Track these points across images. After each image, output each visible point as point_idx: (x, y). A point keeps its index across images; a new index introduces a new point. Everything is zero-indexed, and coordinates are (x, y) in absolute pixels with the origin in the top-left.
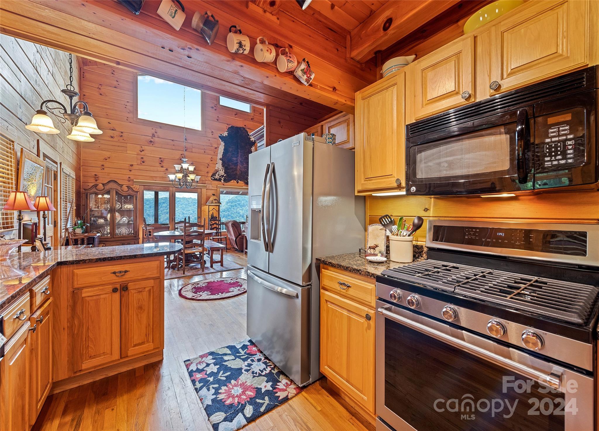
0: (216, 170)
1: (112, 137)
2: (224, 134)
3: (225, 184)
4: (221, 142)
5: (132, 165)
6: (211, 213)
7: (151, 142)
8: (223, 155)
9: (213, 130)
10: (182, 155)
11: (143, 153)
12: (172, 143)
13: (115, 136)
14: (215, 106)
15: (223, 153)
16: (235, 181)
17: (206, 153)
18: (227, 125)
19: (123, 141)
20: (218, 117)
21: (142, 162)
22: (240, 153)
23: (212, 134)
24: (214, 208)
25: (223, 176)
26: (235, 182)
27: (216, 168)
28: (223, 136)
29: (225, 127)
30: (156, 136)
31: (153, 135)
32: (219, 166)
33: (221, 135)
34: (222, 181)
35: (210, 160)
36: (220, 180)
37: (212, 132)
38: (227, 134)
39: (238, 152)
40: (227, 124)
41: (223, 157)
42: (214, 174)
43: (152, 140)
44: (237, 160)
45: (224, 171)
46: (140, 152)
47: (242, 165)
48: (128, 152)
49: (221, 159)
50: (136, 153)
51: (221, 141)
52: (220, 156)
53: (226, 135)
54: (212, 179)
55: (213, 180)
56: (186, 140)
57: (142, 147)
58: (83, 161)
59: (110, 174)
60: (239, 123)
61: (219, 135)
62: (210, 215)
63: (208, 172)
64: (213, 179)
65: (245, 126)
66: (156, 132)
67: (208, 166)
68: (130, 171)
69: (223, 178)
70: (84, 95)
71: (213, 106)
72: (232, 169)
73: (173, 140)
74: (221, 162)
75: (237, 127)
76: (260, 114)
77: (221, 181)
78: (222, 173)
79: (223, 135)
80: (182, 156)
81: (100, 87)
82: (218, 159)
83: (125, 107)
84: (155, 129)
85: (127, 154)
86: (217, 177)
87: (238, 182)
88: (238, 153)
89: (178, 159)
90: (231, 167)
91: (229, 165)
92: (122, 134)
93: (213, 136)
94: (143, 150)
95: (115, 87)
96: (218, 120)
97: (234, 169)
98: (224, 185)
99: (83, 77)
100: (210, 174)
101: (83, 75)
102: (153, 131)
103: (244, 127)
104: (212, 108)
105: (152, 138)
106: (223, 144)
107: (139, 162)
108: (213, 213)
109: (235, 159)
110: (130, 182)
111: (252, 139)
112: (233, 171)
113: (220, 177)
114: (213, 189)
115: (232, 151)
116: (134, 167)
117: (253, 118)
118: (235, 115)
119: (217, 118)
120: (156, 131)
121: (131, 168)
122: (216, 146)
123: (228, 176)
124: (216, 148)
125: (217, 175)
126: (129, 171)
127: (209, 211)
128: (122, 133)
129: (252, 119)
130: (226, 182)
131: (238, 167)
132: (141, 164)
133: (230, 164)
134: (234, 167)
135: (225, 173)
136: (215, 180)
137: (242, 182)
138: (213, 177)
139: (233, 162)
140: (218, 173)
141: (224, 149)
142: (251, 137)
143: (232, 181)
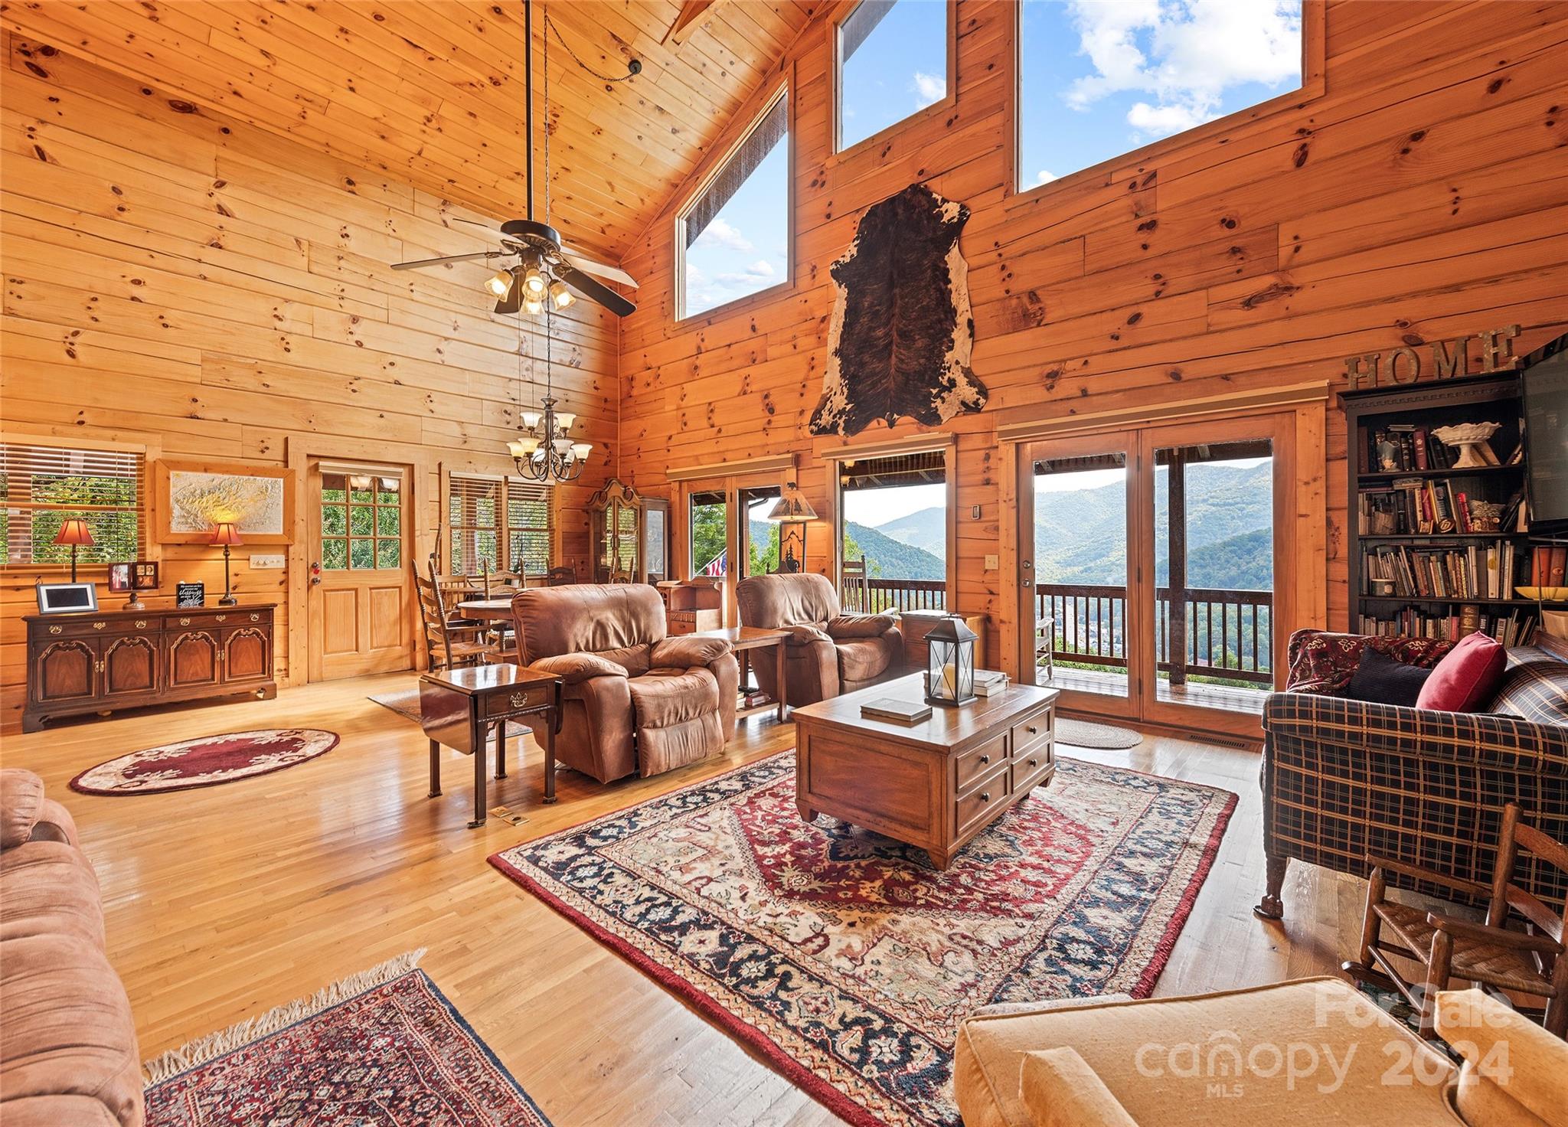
0: (823, 396)
1: (648, 385)
2: (847, 253)
3: (851, 439)
4: (838, 288)
5: (670, 438)
6: (786, 547)
7: (696, 368)
8: (842, 336)
9: (816, 262)
10: (746, 378)
11: (684, 402)
12: (729, 352)
13: (651, 380)
14: (822, 173)
15: (845, 325)
16: (881, 420)
17: (796, 351)
18: (856, 217)
19: (661, 387)
20: (830, 204)
21: (683, 426)
22: (899, 303)
23: (814, 277)
25: (841, 412)
26: (883, 422)
27: (825, 391)
28: (844, 265)
29: (851, 226)
30: (703, 350)
31: (699, 351)
32: (832, 378)
33: (837, 262)
34: (842, 432)
35: (808, 368)
36: (833, 429)
37: (814, 268)
38: (854, 251)
39: (892, 298)
40: (858, 211)
41: (842, 341)
42: (817, 414)
43: (697, 362)
44: (888, 334)
45: (845, 390)
46: (681, 402)
47: (908, 348)
48: (666, 408)
49: (836, 353)
51: (836, 285)
52: (833, 341)
53: (852, 256)
54: (812, 432)
55: (816, 433)
56: (753, 328)
57: (683, 388)
61: (833, 268)
63: (802, 412)
64: (815, 428)
65: (922, 171)
66: (702, 340)
67: (802, 390)
68: (669, 451)
69: (844, 418)
72: (874, 375)
73: (729, 346)
74: (838, 361)
75: (890, 201)
77: (836, 433)
78: (840, 401)
79: (841, 260)
80: (747, 381)
82: (830, 354)
83: (663, 308)
84: (700, 332)
85: (664, 415)
86: (826, 419)
87: (892, 424)
88: (891, 305)
89: (739, 395)
90: (868, 369)
91: (863, 365)
92: (659, 372)
93: (815, 282)
94: (685, 395)
95: (651, 273)
96: (828, 216)
97: (877, 374)
98: (845, 444)
100: (808, 416)
102: (698, 339)
103: (918, 179)
105: (697, 358)
106: (842, 293)
107: (680, 426)
109: (881, 332)
111: (951, 211)
112: (874, 385)
113: (834, 416)
114: (815, 465)
115: (871, 305)
116: (674, 440)
117: (951, 117)
118: (885, 154)
119: (828, 210)
120: (703, 337)
121: (669, 443)
122: (824, 312)
123: (858, 407)
124: (824, 319)
125: (825, 413)
126: (666, 452)
128: (659, 368)
129: (948, 123)
130: (853, 433)
131: (892, 360)
132: (682, 429)
133: (866, 358)
134: (877, 366)
135: (850, 398)
136: (822, 431)
137: (908, 419)
138: (816, 425)
139: (877, 347)
140: (829, 404)
141: (846, 313)
142: (946, 206)
143: (874, 424)
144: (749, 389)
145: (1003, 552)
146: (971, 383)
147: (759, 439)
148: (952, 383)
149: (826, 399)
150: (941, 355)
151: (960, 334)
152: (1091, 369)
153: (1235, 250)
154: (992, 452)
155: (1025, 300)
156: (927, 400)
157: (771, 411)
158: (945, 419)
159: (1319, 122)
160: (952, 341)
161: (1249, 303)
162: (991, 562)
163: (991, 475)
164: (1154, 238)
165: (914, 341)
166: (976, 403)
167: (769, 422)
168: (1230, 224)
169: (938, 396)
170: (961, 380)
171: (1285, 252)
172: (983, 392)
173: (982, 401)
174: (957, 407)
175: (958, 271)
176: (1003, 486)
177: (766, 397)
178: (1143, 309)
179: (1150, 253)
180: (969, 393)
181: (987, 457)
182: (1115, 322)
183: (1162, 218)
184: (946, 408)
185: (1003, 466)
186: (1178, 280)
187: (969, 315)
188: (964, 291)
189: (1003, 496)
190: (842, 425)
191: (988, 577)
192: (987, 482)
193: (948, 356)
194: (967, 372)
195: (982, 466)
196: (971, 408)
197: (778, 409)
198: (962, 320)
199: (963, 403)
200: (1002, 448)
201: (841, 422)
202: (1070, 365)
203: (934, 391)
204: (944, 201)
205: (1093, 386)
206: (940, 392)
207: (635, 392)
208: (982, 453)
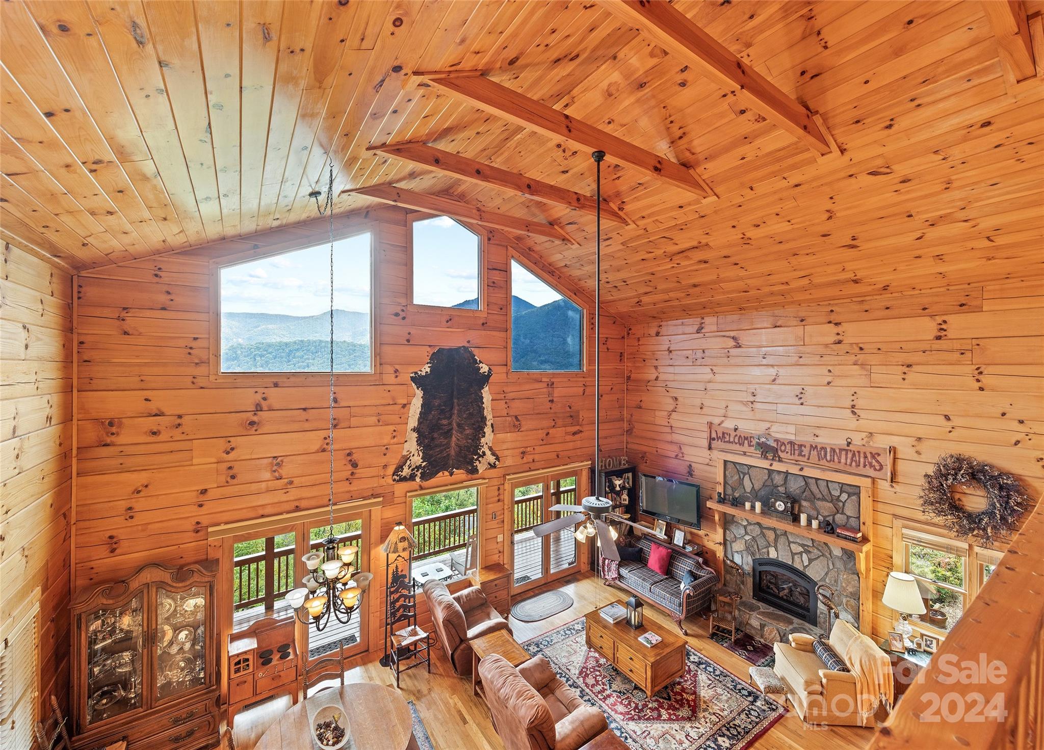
0: (404, 456)
1: (154, 433)
2: (423, 370)
3: (424, 483)
4: (416, 390)
5: (204, 492)
6: (392, 568)
7: (252, 423)
8: (419, 419)
9: (397, 367)
10: (325, 438)
11: (232, 456)
12: (304, 415)
13: (162, 428)
14: (403, 311)
15: (420, 414)
17: (381, 423)
18: (429, 349)
19: (184, 437)
20: (409, 334)
21: (229, 479)
22: (457, 408)
23: (397, 377)
24: (399, 556)
25: (418, 468)
26: (446, 473)
27: (405, 453)
28: (421, 377)
29: (425, 353)
30: (265, 408)
31: (258, 408)
32: (411, 445)
33: (416, 373)
34: (418, 479)
35: (391, 436)
36: (412, 478)
37: (396, 371)
38: (428, 370)
39: (453, 404)
40: (430, 346)
41: (420, 423)
42: (400, 468)
43: (255, 419)
44: (450, 424)
45: (421, 454)
46: (225, 455)
47: (461, 433)
48: (195, 461)
49: (414, 430)
50: (214, 460)
51: (415, 387)
52: (413, 422)
53: (427, 372)
54: (394, 480)
55: (398, 481)
56: (335, 401)
57: (229, 442)
58: (79, 509)
59: (149, 526)
60: (454, 340)
61: (412, 375)
62: (390, 572)
63: (385, 467)
64: (397, 478)
65: (469, 342)
66: (265, 399)
67: (385, 451)
68: (201, 506)
69: (420, 471)
70: (82, 343)
71: (398, 309)
72: (440, 445)
73: (304, 409)
74: (416, 435)
75: (450, 350)
76: (501, 309)
77: (414, 480)
78: (417, 460)
79: (419, 373)
80: (327, 441)
81: (124, 314)
82: (409, 430)
83: (190, 354)
84: (261, 390)
85: (192, 467)
86: (406, 472)
87: (451, 474)
88: (452, 408)
89: (317, 452)
90: (437, 442)
91: (433, 439)
92: (179, 421)
93: (399, 380)
94: (232, 449)
95: (164, 309)
96: (408, 341)
97: (444, 445)
98: (420, 487)
99: (79, 298)
100: (391, 470)
101: (79, 292)
102: (259, 397)
103: (467, 345)
104: (397, 315)
105: (255, 414)
106: (419, 393)
107: (223, 479)
108: (397, 567)
109: (445, 422)
110: (199, 534)
111: (484, 369)
112: (441, 451)
113: (413, 470)
114: (395, 502)
115: (440, 405)
116: (211, 494)
117: (485, 322)
118: (447, 322)
119: (408, 337)
120: (264, 396)
121: (202, 498)
122: (405, 402)
123: (430, 463)
124: (404, 406)
125: (406, 469)
126: (196, 506)
127: (388, 565)
128: (180, 417)
129: (483, 324)
130: (427, 481)
131: (454, 439)
132: (227, 482)
133: (436, 435)
134: (443, 441)
135: (424, 459)
136: (403, 479)
137: (462, 471)
138: (397, 475)
139: (442, 429)
140: (408, 462)
141: (422, 406)
142: (481, 365)
143: (441, 474)
144: (329, 448)
145: (505, 531)
146: (493, 454)
147: (345, 487)
148: (484, 453)
149: (406, 459)
150: (479, 439)
151: (488, 430)
152: (536, 452)
153: (571, 416)
154: (501, 487)
155: (514, 419)
156: (471, 462)
157: (355, 465)
158: (480, 471)
159: (587, 384)
160: (485, 433)
161: (574, 434)
162: (500, 538)
163: (501, 497)
164: (553, 406)
165: (465, 430)
166: (494, 464)
167: (352, 474)
168: (570, 408)
169: (477, 459)
170: (488, 453)
171: (581, 420)
172: (498, 459)
173: (497, 463)
174: (486, 466)
175: (488, 400)
176: (506, 502)
177: (349, 454)
178: (551, 431)
179: (552, 411)
180: (492, 459)
181: (499, 489)
182: (542, 434)
183: (555, 400)
184: (481, 467)
185: (506, 492)
186: (560, 422)
187: (492, 421)
188: (490, 409)
189: (506, 507)
190: (419, 475)
191: (500, 545)
192: (499, 501)
193: (483, 440)
194: (490, 449)
195: (497, 493)
196: (492, 466)
197: (360, 464)
198: (489, 423)
199: (489, 464)
200: (506, 485)
201: (419, 474)
202: (529, 449)
203: (475, 457)
204: (480, 362)
205: (537, 457)
206: (478, 458)
207: (121, 439)
208: (497, 487)
